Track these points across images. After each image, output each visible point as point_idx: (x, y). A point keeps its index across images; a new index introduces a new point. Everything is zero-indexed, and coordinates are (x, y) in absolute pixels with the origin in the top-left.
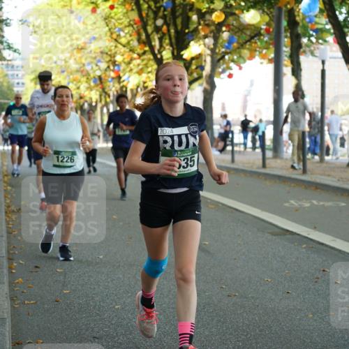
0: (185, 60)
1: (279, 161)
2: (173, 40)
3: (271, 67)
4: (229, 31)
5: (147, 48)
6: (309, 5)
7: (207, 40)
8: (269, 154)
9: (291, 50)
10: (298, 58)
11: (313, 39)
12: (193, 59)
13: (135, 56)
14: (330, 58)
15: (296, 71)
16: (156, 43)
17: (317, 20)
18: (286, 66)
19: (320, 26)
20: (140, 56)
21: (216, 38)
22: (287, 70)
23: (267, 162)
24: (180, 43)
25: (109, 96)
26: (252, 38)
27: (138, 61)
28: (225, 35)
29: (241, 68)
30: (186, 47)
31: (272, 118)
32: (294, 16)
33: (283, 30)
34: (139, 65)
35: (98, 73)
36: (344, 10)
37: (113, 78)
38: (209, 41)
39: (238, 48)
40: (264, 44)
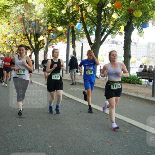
0: (38, 41)
1: (67, 75)
2: (35, 35)
3: (66, 45)
4: (53, 33)
5: (26, 37)
6: (78, 26)
7: (46, 36)
8: (64, 72)
9: (72, 40)
10: (75, 42)
11: (79, 36)
12: (41, 41)
13: (22, 39)
14: (85, 42)
15: (74, 46)
16: (29, 35)
17: (81, 30)
18: (71, 44)
19: (82, 32)
20: (24, 39)
21: (49, 34)
22: (71, 46)
23: (64, 75)
24: (37, 36)
25: (13, 52)
26: (60, 35)
27: (23, 41)
28: (52, 34)
29: (56, 44)
30: (39, 37)
31: (66, 61)
32: (74, 29)
33: (70, 33)
34: (23, 42)
35: (10, 44)
36: (90, 28)
37: (15, 46)
38: (47, 36)
39: (56, 38)
40: (64, 37)
